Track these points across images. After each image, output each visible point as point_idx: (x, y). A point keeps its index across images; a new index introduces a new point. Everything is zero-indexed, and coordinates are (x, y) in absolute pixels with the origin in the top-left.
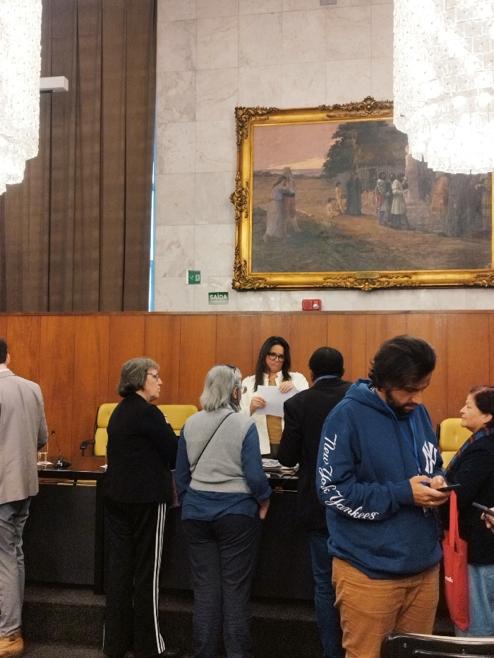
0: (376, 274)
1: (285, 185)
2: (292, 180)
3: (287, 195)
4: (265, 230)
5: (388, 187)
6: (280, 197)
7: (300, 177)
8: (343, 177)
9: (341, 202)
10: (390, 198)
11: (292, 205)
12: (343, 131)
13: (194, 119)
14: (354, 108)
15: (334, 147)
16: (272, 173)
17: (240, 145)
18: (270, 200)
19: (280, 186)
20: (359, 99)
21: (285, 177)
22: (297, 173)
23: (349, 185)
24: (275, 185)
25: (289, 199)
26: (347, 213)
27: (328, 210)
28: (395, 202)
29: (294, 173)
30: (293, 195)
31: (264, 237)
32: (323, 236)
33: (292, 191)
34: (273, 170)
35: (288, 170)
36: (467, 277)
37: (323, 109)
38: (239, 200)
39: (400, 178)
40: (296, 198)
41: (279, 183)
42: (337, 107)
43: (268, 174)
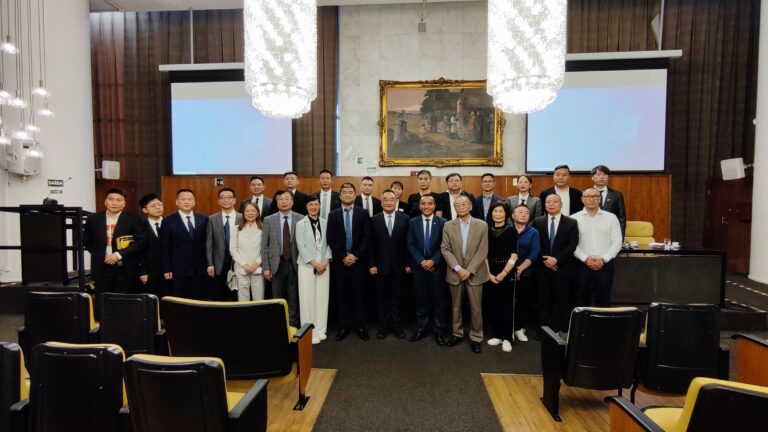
0: (444, 159)
1: (402, 118)
2: (406, 115)
3: (403, 122)
5: (449, 120)
6: (400, 123)
7: (410, 114)
8: (429, 115)
9: (428, 127)
10: (451, 124)
11: (406, 127)
12: (429, 93)
13: (359, 85)
14: (435, 82)
15: (425, 101)
17: (381, 98)
18: (395, 125)
20: (437, 78)
21: (402, 114)
23: (432, 119)
24: (398, 118)
25: (404, 124)
26: (432, 132)
27: (422, 130)
28: (452, 127)
31: (393, 142)
32: (420, 142)
33: (406, 121)
35: (404, 111)
36: (483, 161)
37: (420, 82)
38: (381, 124)
39: (455, 116)
41: (400, 117)
42: (427, 82)
43: (394, 112)
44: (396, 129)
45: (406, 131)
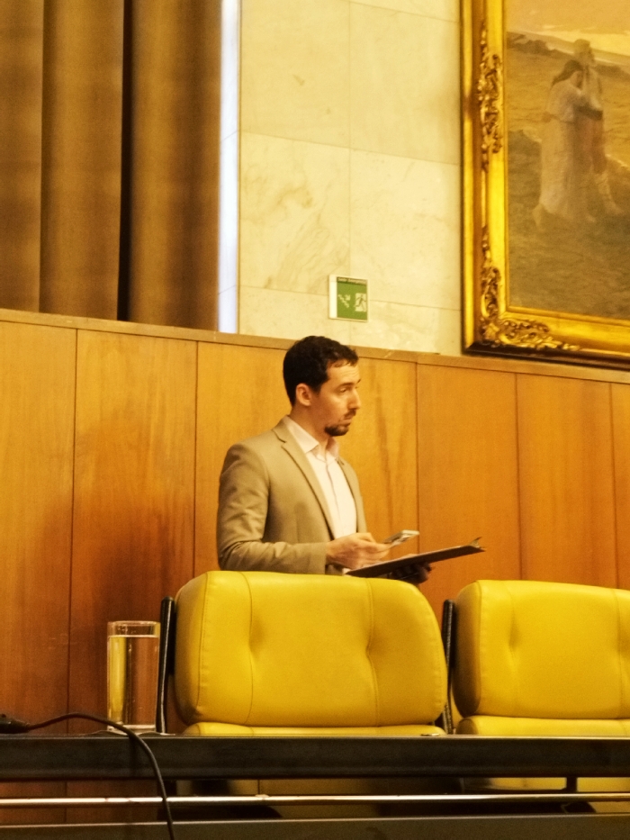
1: (579, 85)
2: (595, 74)
3: (584, 116)
4: (535, 195)
6: (569, 114)
7: (612, 71)
11: (598, 140)
16: (551, 47)
18: (547, 118)
19: (569, 84)
21: (578, 65)
22: (607, 61)
24: (556, 80)
25: (590, 123)
29: (598, 59)
30: (598, 115)
31: (536, 214)
33: (596, 104)
34: (553, 40)
35: (585, 48)
38: (471, 104)
40: (607, 125)
41: (565, 76)
43: (538, 49)
44: (553, 142)
45: (600, 163)
